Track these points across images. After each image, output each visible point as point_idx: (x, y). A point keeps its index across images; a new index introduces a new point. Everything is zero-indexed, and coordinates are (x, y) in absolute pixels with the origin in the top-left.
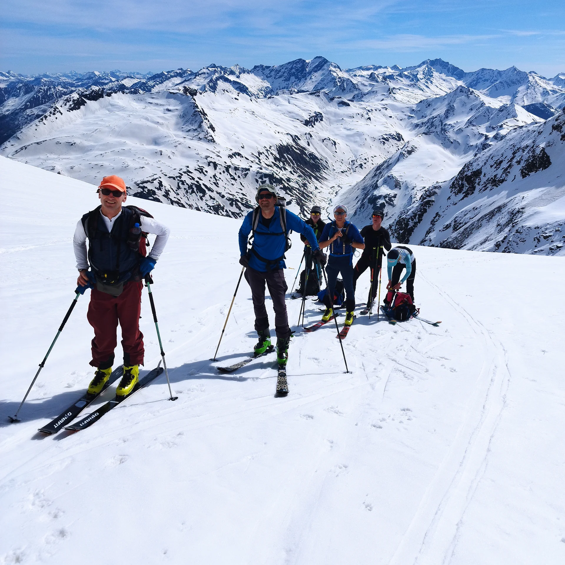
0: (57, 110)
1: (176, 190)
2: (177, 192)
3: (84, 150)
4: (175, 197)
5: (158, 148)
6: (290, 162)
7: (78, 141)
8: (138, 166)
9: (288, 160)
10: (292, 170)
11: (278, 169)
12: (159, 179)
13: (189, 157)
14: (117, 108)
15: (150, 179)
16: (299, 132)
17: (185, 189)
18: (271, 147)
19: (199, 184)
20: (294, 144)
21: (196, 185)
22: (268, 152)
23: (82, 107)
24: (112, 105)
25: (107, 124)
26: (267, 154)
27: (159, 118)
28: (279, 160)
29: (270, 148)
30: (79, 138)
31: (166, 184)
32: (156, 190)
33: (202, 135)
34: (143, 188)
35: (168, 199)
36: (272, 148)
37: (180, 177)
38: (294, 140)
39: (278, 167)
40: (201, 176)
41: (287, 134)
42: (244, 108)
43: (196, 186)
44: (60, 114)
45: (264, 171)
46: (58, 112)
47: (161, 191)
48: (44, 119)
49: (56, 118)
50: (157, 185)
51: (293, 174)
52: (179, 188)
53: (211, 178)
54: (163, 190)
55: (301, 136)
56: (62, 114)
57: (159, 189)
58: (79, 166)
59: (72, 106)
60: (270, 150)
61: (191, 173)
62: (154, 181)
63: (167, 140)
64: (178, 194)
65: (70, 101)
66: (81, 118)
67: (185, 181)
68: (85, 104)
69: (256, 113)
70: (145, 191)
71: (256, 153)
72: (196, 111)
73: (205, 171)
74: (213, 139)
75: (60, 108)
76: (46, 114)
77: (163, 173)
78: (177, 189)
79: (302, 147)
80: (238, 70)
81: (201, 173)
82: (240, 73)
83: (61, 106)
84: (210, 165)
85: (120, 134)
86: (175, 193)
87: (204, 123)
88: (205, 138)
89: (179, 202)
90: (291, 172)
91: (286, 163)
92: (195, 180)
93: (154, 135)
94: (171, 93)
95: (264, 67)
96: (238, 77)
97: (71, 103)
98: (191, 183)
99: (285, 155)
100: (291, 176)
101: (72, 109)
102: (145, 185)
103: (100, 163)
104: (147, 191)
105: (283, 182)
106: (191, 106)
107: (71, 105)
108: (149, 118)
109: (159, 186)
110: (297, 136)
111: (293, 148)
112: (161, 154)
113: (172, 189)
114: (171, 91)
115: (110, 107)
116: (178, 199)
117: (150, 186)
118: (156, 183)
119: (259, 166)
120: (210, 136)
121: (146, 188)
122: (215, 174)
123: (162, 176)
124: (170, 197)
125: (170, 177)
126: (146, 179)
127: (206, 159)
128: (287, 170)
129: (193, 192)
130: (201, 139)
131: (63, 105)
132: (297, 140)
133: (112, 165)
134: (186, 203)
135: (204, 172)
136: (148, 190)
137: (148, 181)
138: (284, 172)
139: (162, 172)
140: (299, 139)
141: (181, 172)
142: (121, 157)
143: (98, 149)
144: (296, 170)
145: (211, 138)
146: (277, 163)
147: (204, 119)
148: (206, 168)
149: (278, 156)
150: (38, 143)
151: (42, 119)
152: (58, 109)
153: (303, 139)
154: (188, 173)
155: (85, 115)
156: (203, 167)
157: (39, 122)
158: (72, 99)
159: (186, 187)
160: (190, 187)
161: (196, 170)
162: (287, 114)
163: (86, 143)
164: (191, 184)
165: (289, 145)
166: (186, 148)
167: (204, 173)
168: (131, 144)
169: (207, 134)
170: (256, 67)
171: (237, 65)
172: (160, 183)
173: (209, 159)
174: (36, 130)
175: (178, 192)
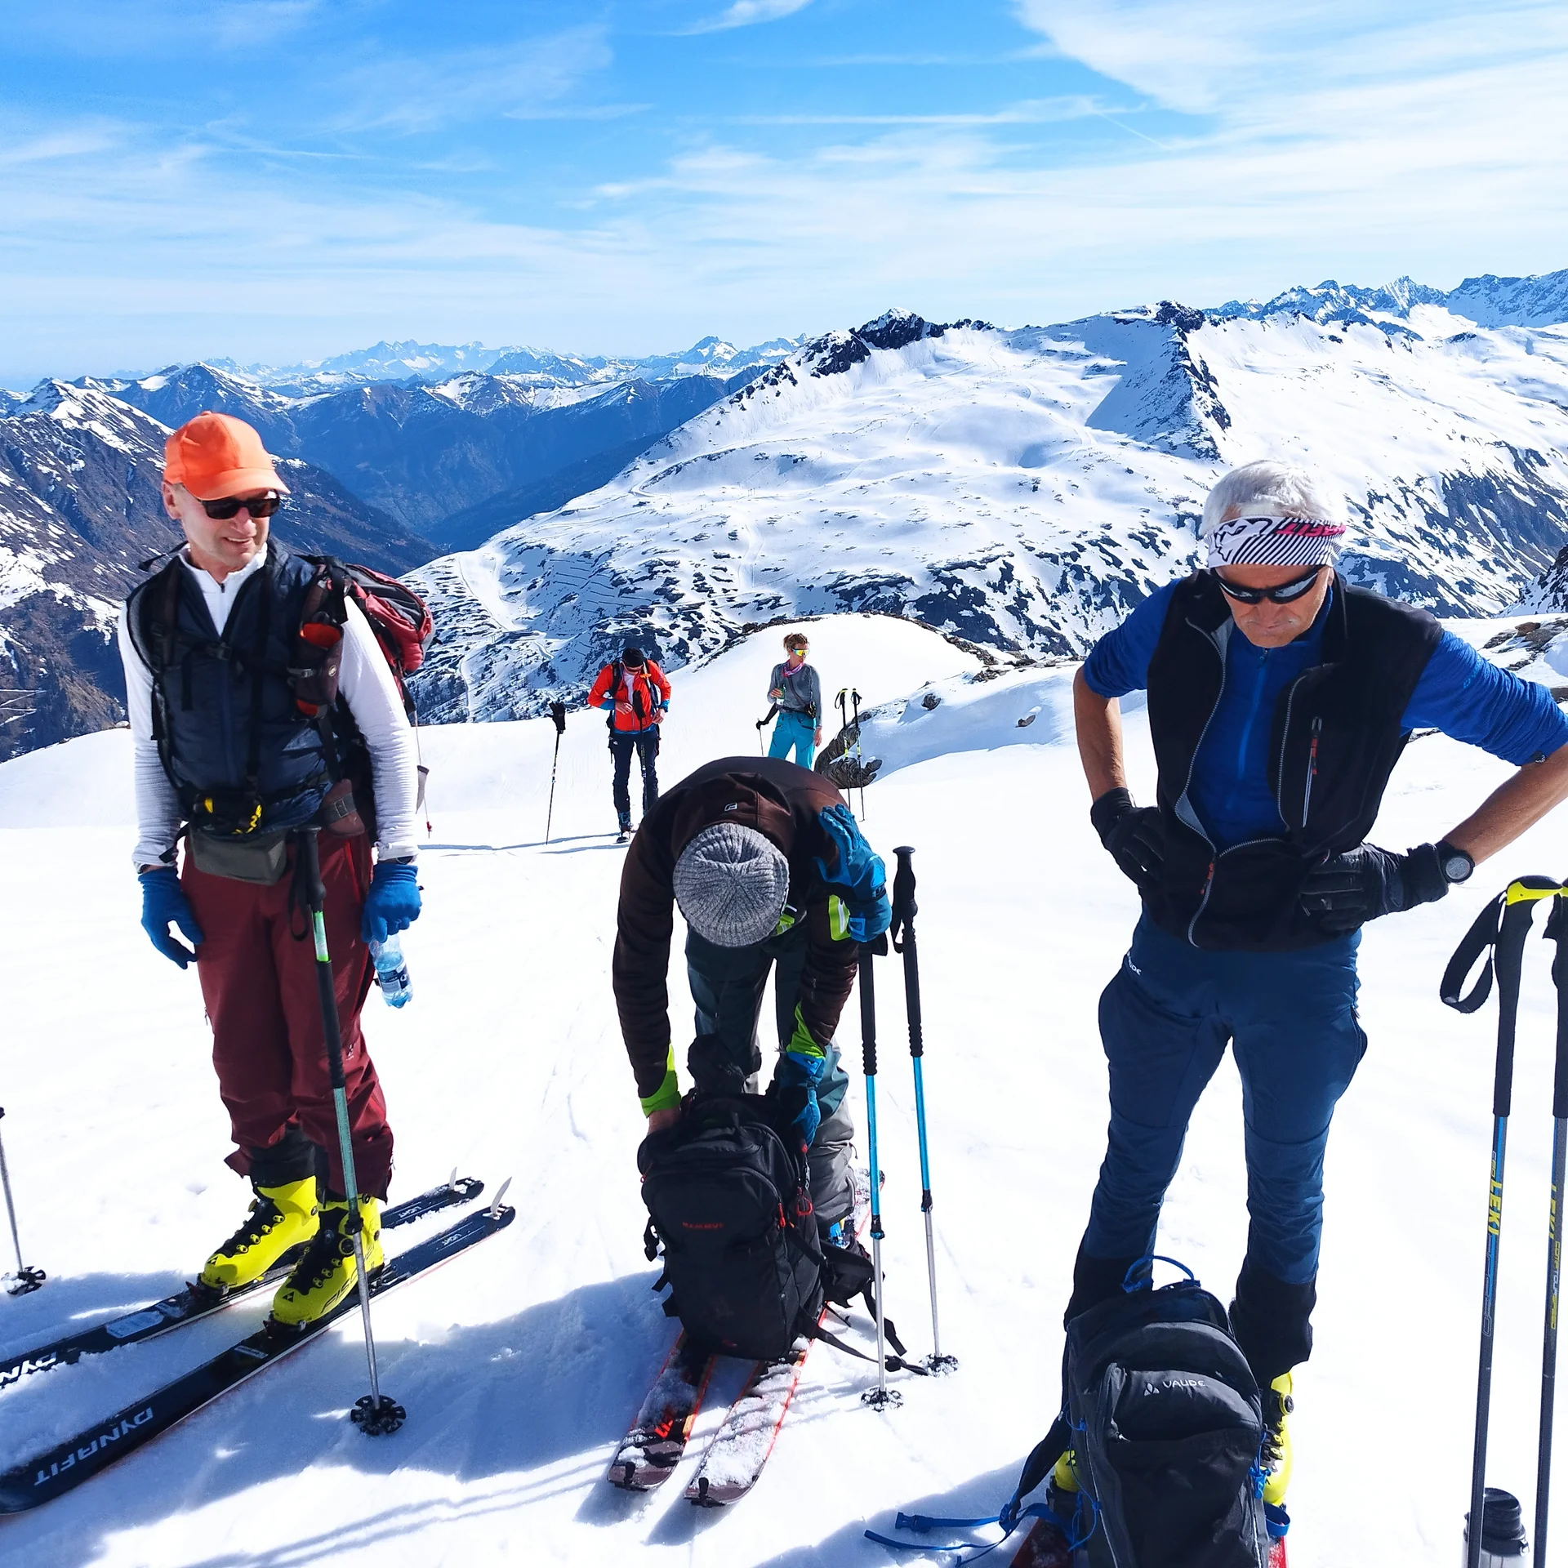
0: (785, 372)
1: (1054, 596)
2: (1056, 600)
3: (822, 475)
4: (1043, 616)
5: (1031, 473)
6: (1486, 529)
7: (812, 453)
8: (953, 518)
9: (1481, 523)
10: (1490, 558)
11: (1435, 553)
12: (1008, 560)
13: (1123, 498)
14: (950, 366)
15: (978, 558)
16: (1547, 439)
17: (1082, 592)
18: (1422, 479)
19: (1133, 579)
20: (1518, 478)
21: (1121, 582)
22: (1408, 494)
23: (853, 366)
24: (938, 360)
25: (907, 408)
26: (1401, 502)
27: (1061, 390)
28: (1446, 523)
29: (1418, 484)
30: (820, 444)
31: (1026, 574)
32: (989, 592)
33: (1178, 438)
34: (951, 582)
35: (1019, 619)
36: (1428, 484)
37: (1075, 556)
38: (1518, 464)
39: (1435, 543)
40: (1147, 557)
41: (1498, 444)
42: (1359, 365)
43: (1122, 584)
44: (788, 382)
45: (1374, 551)
46: (785, 377)
47: (1005, 593)
48: (745, 395)
49: (778, 394)
50: (996, 577)
51: (1492, 571)
52: (1063, 588)
53: (1178, 562)
54: (1012, 592)
55: (1551, 453)
56: (795, 383)
57: (999, 588)
58: (792, 516)
59: (828, 362)
60: (1417, 489)
61: (1115, 544)
62: (989, 565)
63: (1066, 450)
64: (1058, 608)
65: (826, 348)
66: (846, 395)
67: (1088, 568)
68: (866, 357)
69: (1394, 379)
70: (954, 593)
71: (1361, 496)
72: (1178, 367)
73: (1163, 542)
74: (1215, 448)
75: (795, 370)
76: (754, 382)
77: (1022, 543)
78: (1058, 590)
79: (1547, 487)
80: (1407, 295)
81: (1146, 546)
82: (1411, 303)
83: (799, 363)
84: (1183, 525)
85: (939, 435)
86: (1049, 603)
87: (1194, 401)
88: (1189, 444)
89: (1056, 630)
90: (1484, 564)
91: (1469, 534)
92: (1123, 567)
93: (1034, 436)
94: (1118, 321)
95: (1496, 281)
96: (1404, 314)
97: (826, 354)
98: (1108, 576)
99: (1473, 508)
100: (1485, 578)
101: (824, 371)
102: (958, 574)
103: (849, 510)
104: (959, 593)
105: (1440, 589)
106: (1168, 352)
107: (824, 360)
108: (1033, 392)
109: (1002, 581)
110: (1535, 454)
111: (1511, 487)
112: (1035, 489)
113: (1041, 591)
114: (1117, 316)
115: (933, 365)
116: (1052, 622)
117: (970, 579)
118: (994, 571)
119: (1361, 536)
120: (1206, 439)
121: (961, 582)
122: (1196, 553)
123: (1019, 551)
124: (1028, 615)
125: (1041, 556)
126: (966, 558)
127: (1176, 505)
128: (1471, 555)
129: (1107, 603)
130: (1175, 448)
131: (803, 360)
132: (1532, 466)
133: (881, 515)
134: (1077, 636)
135: (1158, 543)
136: (965, 590)
137: (971, 564)
138: (1457, 561)
139: (1022, 539)
140: (1542, 462)
141: (1081, 541)
142: (912, 496)
143: (861, 475)
144: (1506, 559)
145: (1208, 445)
146: (1434, 532)
147: (1199, 389)
148: (1169, 533)
149: (1443, 510)
150: (710, 458)
151: (740, 397)
152: (787, 368)
153: (1558, 465)
154: (1105, 546)
155: (858, 386)
156: (1160, 530)
157: (731, 402)
158: (830, 345)
159: (1088, 585)
160: (1102, 588)
161: (1131, 536)
162: (1513, 386)
163: (833, 458)
164: (1106, 579)
165: (1496, 478)
166: (1117, 471)
167: (1156, 548)
168: (960, 460)
169: (1198, 434)
170: (1467, 283)
171: (1407, 279)
172: (1007, 573)
173: (1185, 508)
174: (718, 423)
175: (1060, 600)
